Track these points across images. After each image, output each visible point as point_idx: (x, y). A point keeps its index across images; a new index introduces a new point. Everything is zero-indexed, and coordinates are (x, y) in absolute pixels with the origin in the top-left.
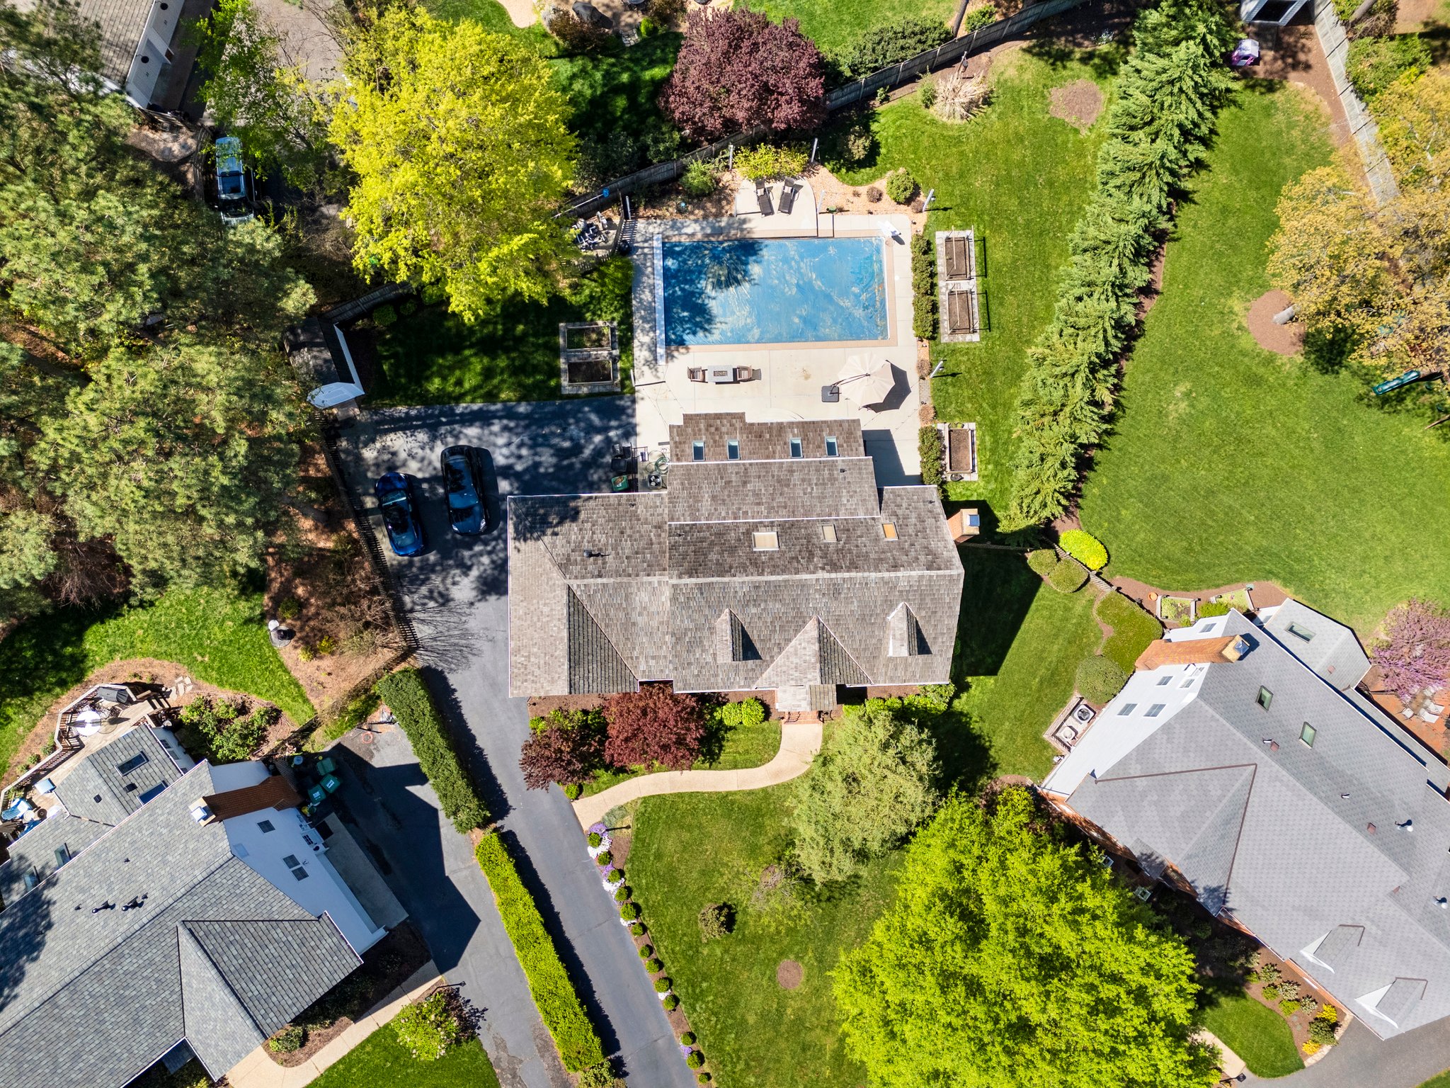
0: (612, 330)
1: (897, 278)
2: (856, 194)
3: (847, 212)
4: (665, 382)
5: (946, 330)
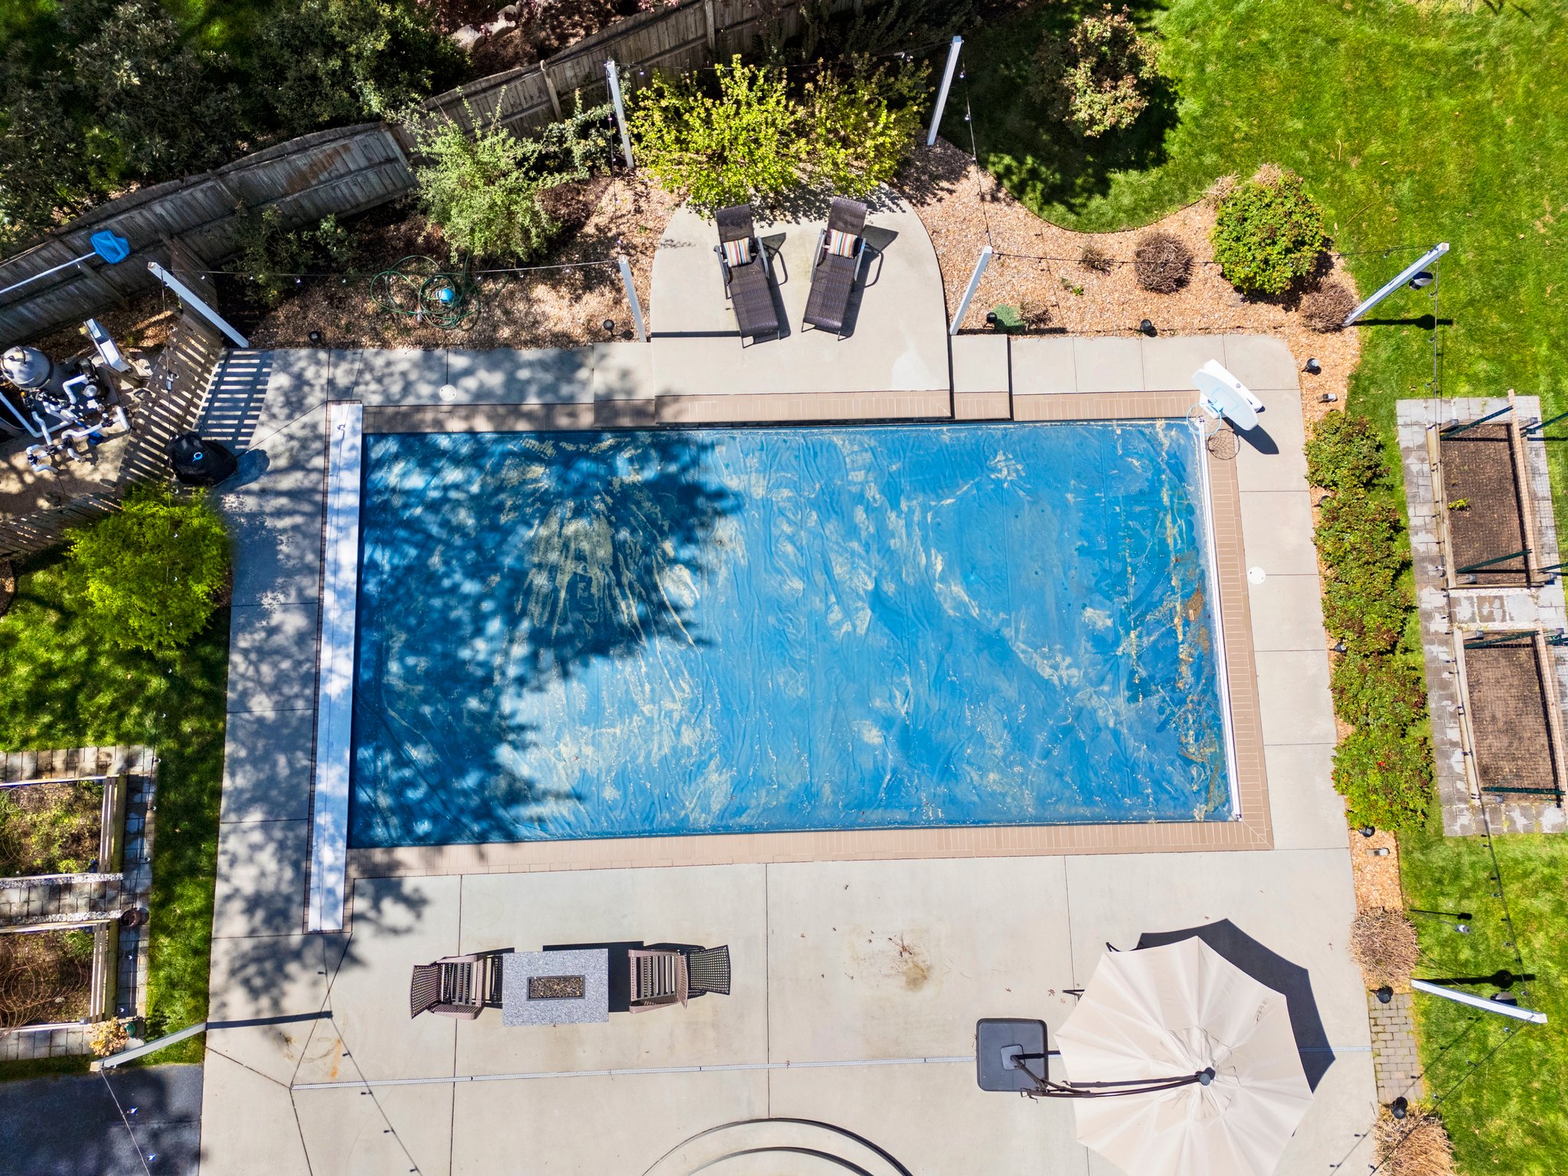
0: (131, 785)
1: (1256, 576)
2: (1094, 263)
3: (1062, 331)
4: (328, 1015)
5: (1460, 785)
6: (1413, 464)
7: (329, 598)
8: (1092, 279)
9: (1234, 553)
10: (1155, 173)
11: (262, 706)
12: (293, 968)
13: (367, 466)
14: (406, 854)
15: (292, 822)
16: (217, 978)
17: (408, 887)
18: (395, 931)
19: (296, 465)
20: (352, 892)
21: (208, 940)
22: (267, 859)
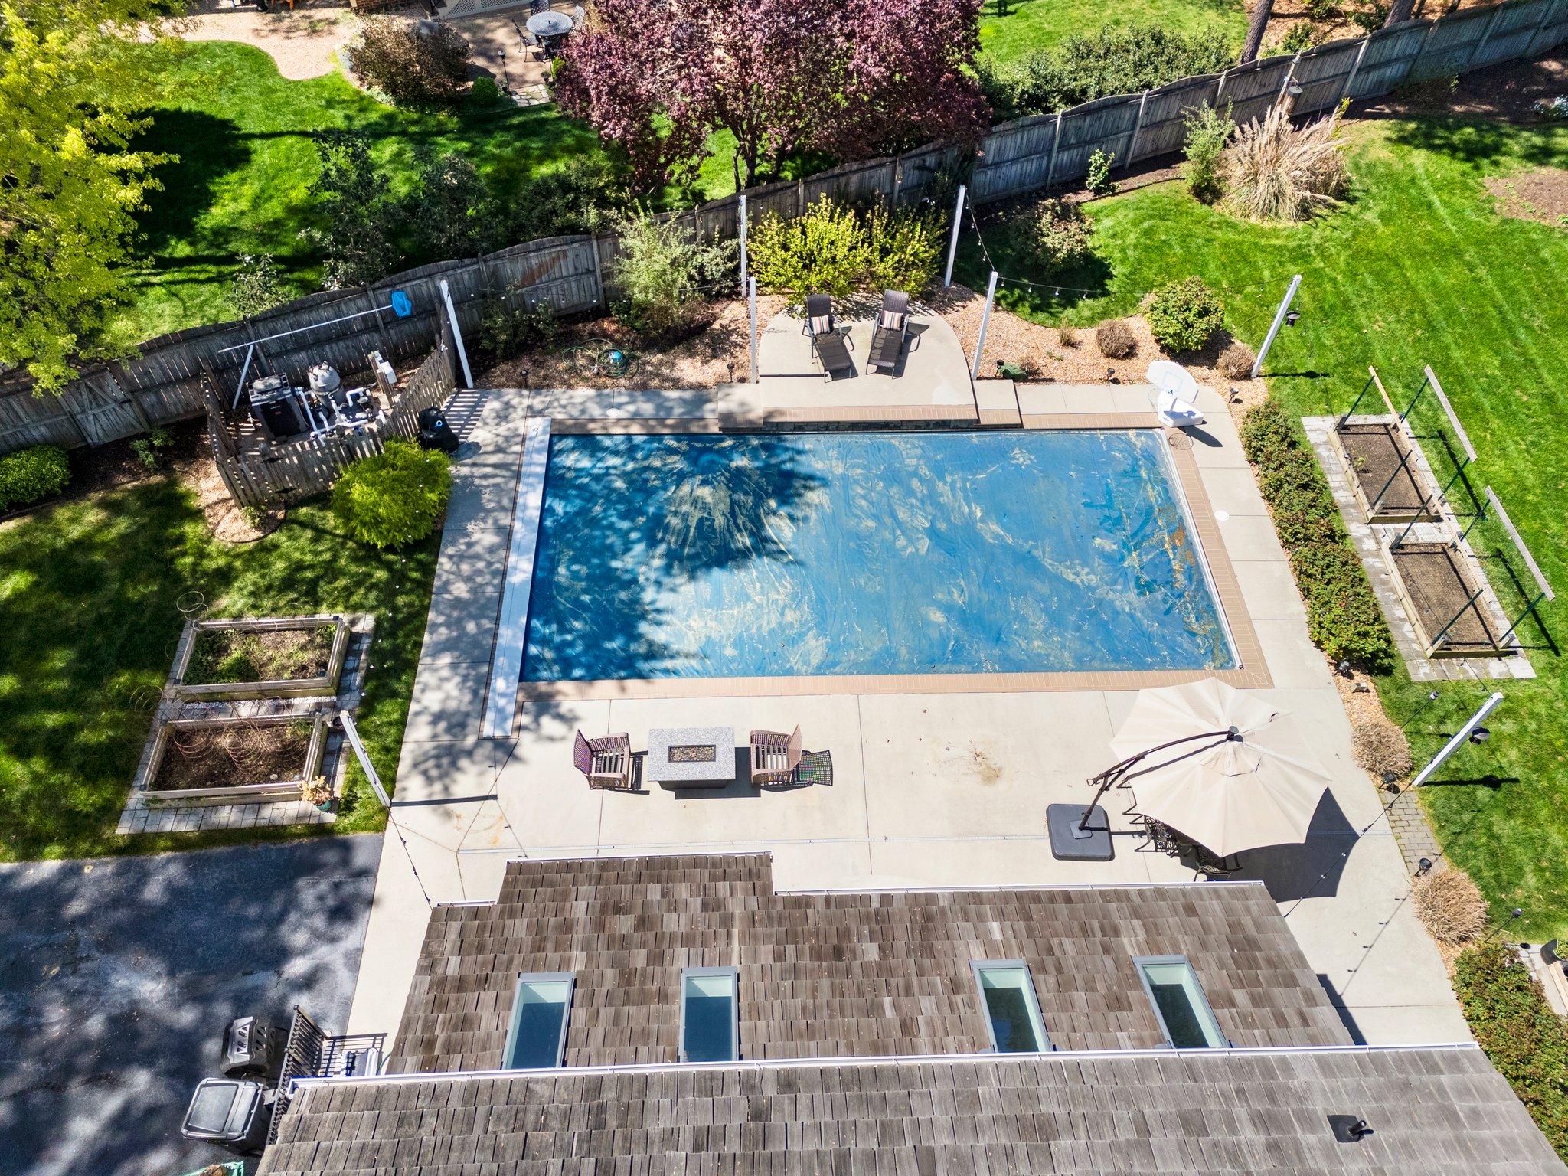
0: (353, 639)
1: (1221, 516)
2: (1069, 344)
3: (1052, 380)
4: (495, 797)
5: (1415, 646)
6: (1322, 451)
7: (518, 526)
8: (1068, 352)
9: (1202, 503)
10: (1103, 300)
11: (460, 590)
12: (464, 763)
13: (551, 454)
14: (564, 686)
15: (475, 663)
16: (403, 768)
17: (564, 709)
18: (551, 739)
19: (499, 450)
20: (520, 709)
21: (400, 741)
22: (452, 687)
